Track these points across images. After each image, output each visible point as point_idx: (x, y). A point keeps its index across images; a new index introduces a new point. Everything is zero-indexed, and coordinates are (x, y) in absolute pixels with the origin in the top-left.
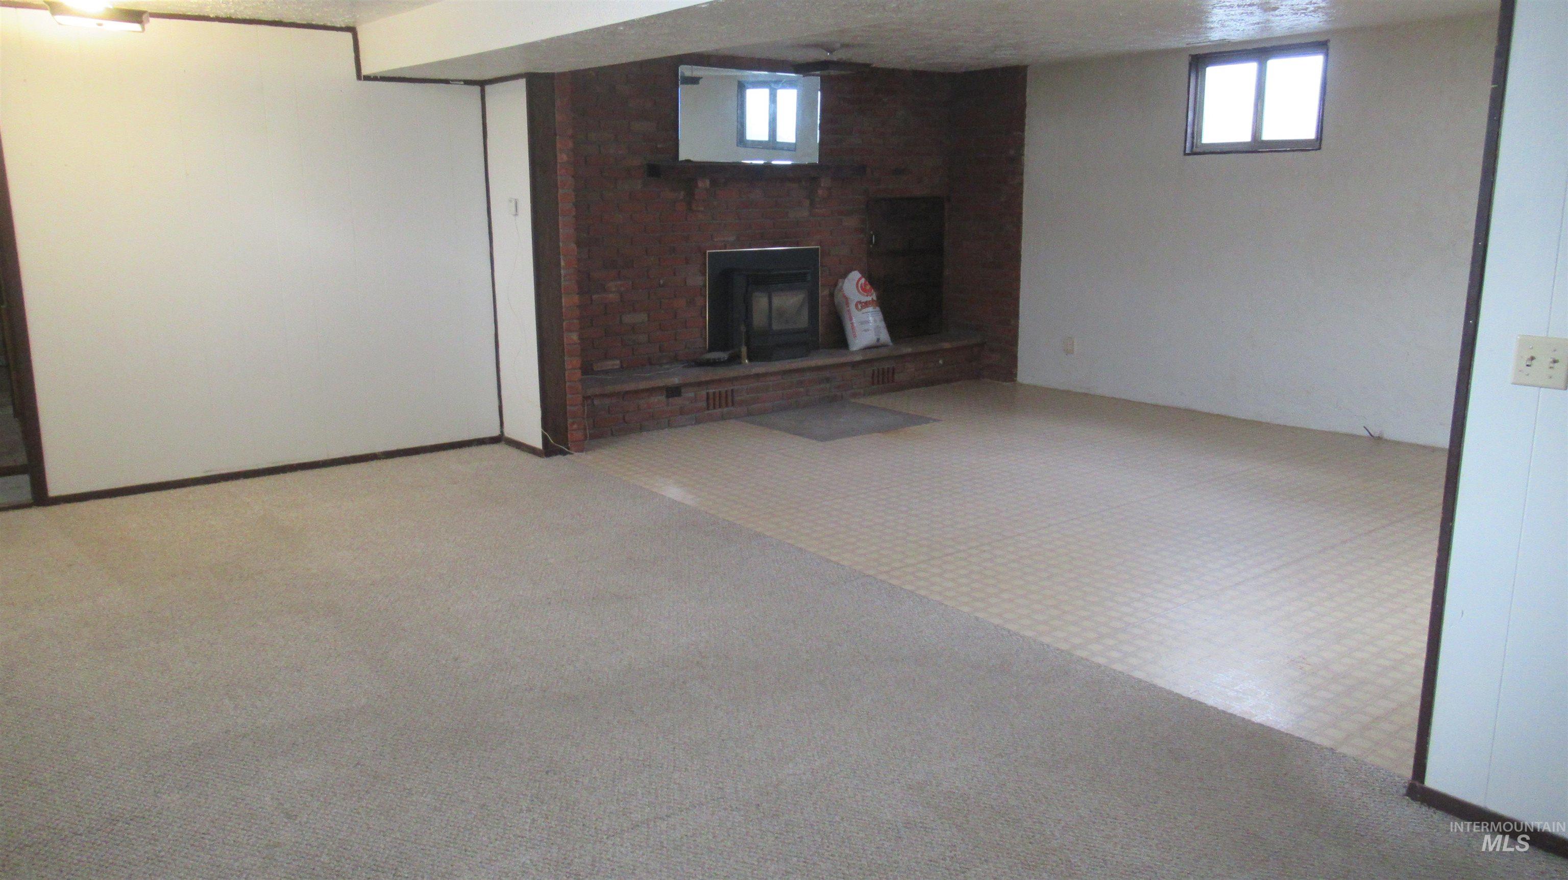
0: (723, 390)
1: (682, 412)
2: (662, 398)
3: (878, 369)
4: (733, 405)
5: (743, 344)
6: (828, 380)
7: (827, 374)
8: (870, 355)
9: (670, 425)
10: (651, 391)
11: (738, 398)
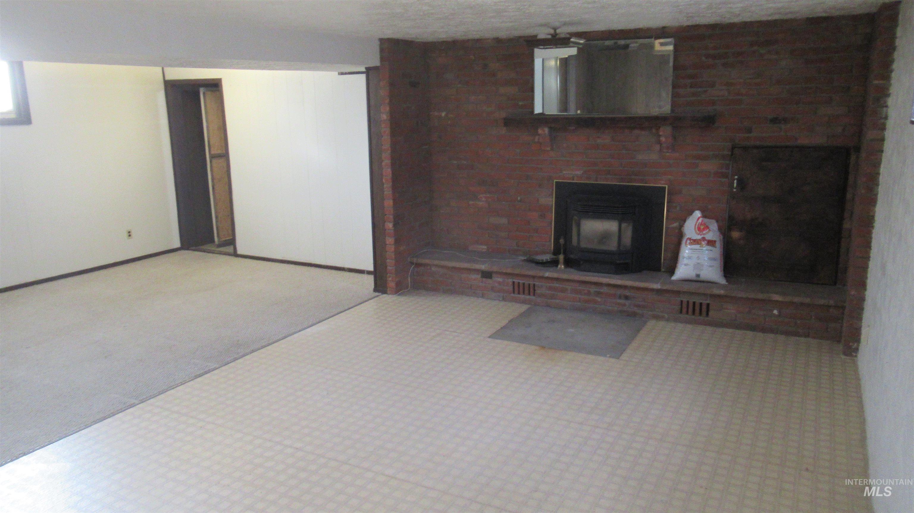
0: (527, 283)
1: (493, 289)
2: (479, 276)
3: (688, 302)
4: (534, 295)
5: (562, 253)
6: (626, 298)
7: (627, 293)
8: (686, 287)
9: (483, 296)
10: (469, 270)
11: (538, 291)
